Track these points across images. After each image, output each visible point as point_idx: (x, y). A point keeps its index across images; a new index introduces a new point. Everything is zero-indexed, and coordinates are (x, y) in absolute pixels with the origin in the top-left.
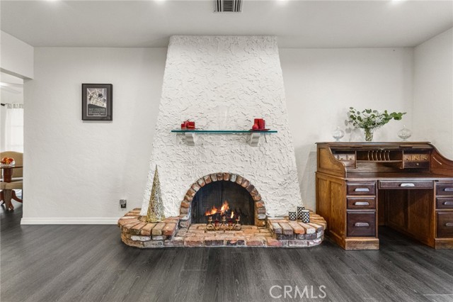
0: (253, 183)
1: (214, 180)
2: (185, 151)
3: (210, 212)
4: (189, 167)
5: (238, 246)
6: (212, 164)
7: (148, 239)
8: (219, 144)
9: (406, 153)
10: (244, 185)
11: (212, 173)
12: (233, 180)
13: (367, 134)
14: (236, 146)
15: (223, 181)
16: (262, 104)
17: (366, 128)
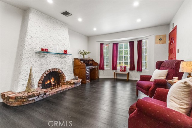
0: (62, 71)
1: (51, 71)
2: (39, 60)
3: (47, 82)
4: (41, 67)
6: (50, 65)
7: (37, 97)
8: (52, 58)
9: (90, 61)
10: (60, 72)
11: (50, 69)
12: (57, 71)
13: (84, 56)
14: (58, 59)
15: (54, 71)
16: (64, 45)
17: (84, 55)
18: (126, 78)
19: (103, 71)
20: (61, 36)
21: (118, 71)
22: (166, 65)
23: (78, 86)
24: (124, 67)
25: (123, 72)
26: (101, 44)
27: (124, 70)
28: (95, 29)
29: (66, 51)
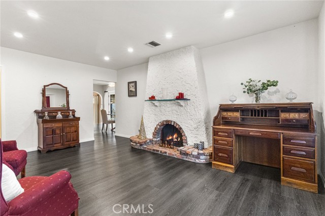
1: (165, 124)
3: (169, 137)
4: (156, 117)
5: (164, 154)
6: (164, 116)
7: (135, 144)
8: (167, 106)
10: (177, 127)
11: (164, 120)
12: (172, 124)
15: (168, 124)
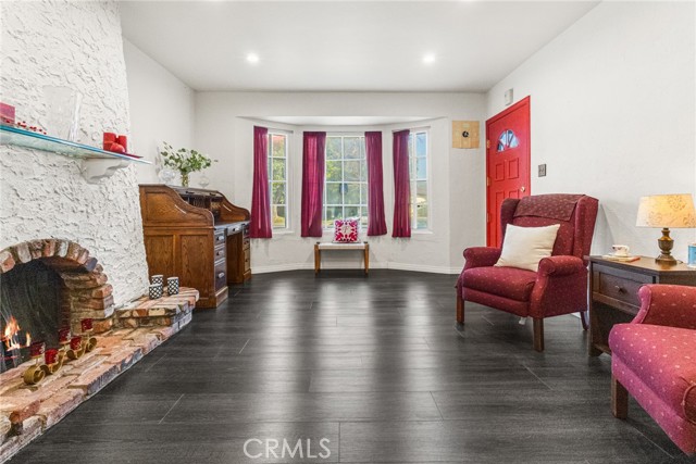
0: (92, 254)
1: (25, 260)
8: (29, 171)
9: (213, 200)
10: (83, 259)
12: (63, 254)
13: (185, 179)
14: (64, 180)
15: (44, 258)
16: (101, 105)
17: (184, 171)
18: (358, 265)
19: (267, 246)
20: (87, 49)
21: (328, 240)
22: (537, 211)
23: (185, 328)
24: (352, 225)
25: (348, 242)
26: (255, 127)
27: (351, 235)
28: (253, 58)
29: (121, 140)
